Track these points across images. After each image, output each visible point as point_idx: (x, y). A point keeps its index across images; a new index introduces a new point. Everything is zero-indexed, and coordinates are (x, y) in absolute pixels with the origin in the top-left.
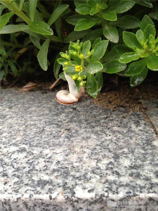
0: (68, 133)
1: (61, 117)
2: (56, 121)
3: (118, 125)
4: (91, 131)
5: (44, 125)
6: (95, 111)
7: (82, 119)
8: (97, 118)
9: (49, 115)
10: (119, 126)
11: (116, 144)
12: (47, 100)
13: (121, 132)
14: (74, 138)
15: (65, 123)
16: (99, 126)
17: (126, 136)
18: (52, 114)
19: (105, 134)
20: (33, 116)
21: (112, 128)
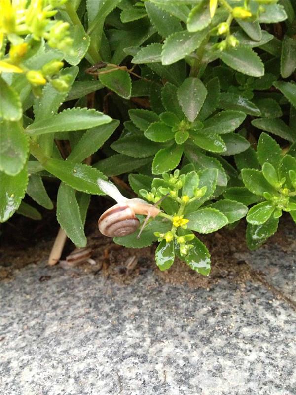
0: (174, 371)
1: (129, 334)
2: (126, 345)
3: (245, 322)
4: (211, 350)
5: (112, 365)
6: (180, 300)
7: (173, 326)
8: (198, 316)
9: (100, 335)
10: (249, 325)
11: (274, 367)
12: (64, 296)
13: (262, 336)
14: (194, 380)
15: (150, 347)
16: (215, 335)
17: (275, 343)
18: (105, 331)
19: (240, 351)
20: (70, 348)
21: (240, 331)
